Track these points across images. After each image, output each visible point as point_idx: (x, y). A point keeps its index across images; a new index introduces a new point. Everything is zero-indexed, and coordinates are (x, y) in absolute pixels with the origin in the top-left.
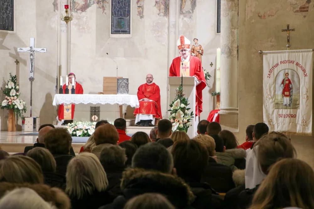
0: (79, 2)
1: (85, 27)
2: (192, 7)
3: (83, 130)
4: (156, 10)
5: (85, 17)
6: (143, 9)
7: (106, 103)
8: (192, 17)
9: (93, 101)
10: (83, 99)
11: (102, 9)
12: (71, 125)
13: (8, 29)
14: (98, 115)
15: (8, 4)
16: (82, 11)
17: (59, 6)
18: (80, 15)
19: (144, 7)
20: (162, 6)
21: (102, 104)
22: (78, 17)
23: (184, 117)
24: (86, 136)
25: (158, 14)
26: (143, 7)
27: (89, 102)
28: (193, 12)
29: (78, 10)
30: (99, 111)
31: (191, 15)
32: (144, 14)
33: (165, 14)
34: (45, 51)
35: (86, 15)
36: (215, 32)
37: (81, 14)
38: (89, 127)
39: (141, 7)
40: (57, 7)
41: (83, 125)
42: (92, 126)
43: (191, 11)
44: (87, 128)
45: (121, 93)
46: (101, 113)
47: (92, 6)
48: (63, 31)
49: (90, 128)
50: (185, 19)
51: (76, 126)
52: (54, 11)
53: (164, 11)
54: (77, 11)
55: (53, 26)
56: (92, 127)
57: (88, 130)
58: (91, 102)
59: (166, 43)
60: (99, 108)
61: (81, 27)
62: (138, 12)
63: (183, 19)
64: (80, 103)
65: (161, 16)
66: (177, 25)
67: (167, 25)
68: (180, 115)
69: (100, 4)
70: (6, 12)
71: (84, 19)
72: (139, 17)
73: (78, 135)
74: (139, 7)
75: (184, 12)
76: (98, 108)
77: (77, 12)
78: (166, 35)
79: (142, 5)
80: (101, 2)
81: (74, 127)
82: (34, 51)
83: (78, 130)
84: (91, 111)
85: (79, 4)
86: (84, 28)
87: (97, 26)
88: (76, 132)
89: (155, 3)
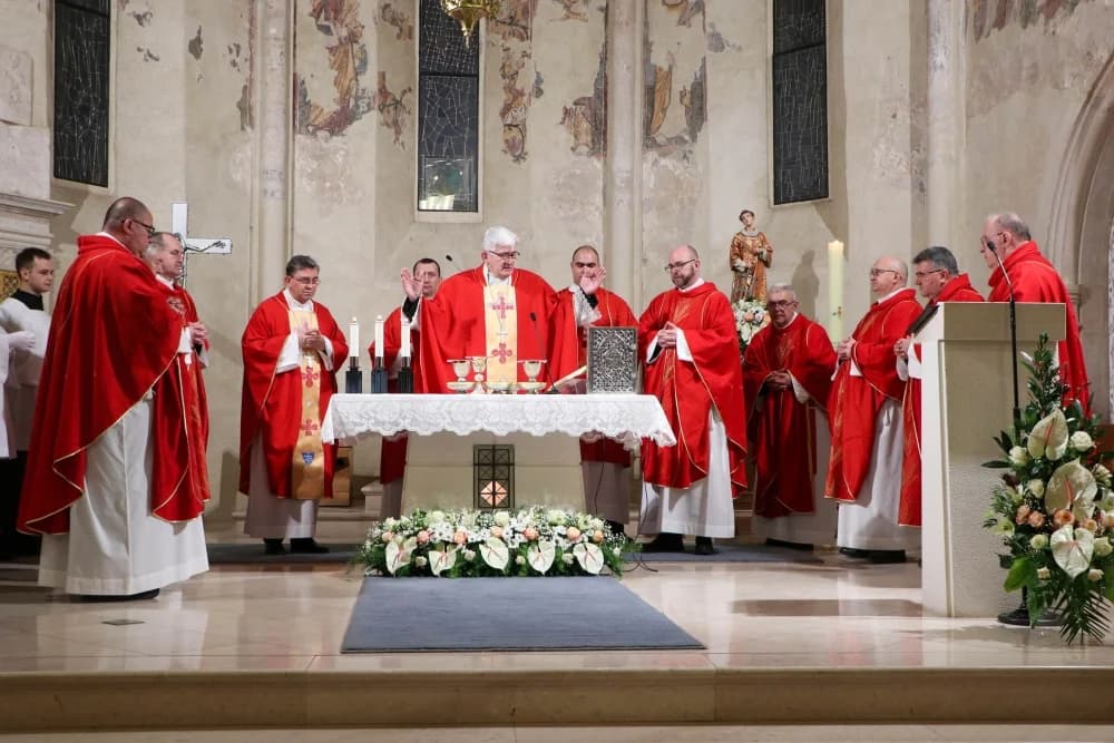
0: (322, 104)
1: (342, 185)
2: (689, 124)
3: (459, 547)
4: (564, 136)
5: (342, 153)
6: (523, 132)
7: (552, 429)
8: (690, 156)
9: (495, 424)
10: (449, 413)
11: (393, 130)
12: (398, 523)
13: (88, 181)
14: (508, 479)
15: (91, 96)
16: (332, 133)
17: (257, 113)
18: (324, 145)
19: (528, 127)
20: (585, 125)
21: (534, 433)
22: (318, 153)
23: (1098, 497)
24: (474, 576)
25: (573, 149)
26: (524, 125)
27: (477, 428)
28: (694, 138)
29: (318, 128)
30: (510, 465)
31: (687, 147)
32: (528, 147)
33: (593, 149)
34: (227, 249)
35: (345, 147)
36: (769, 201)
37: (327, 141)
38: (482, 533)
39: (516, 126)
40: (251, 118)
41: (451, 527)
42: (493, 528)
43: (687, 138)
44: (474, 537)
45: (606, 387)
46: (518, 470)
47: (363, 120)
48: (272, 194)
49: (487, 538)
50: (663, 162)
51: (425, 529)
52: (243, 128)
53: (589, 139)
54: (314, 134)
55: (238, 177)
56: (492, 535)
57: (481, 546)
58: (487, 428)
59: (597, 240)
60: (509, 449)
61: (328, 184)
62: (507, 141)
63: (656, 162)
64: (439, 429)
65: (580, 154)
66: (636, 183)
67: (600, 184)
68: (1072, 487)
69: (389, 112)
70: (82, 121)
71: (339, 159)
72: (510, 157)
73: (436, 572)
74: (509, 125)
75: (660, 140)
76: (508, 451)
77: (316, 136)
78: (597, 213)
79: (521, 118)
80: (391, 108)
81: (416, 534)
82: (186, 249)
83: (432, 546)
84: (477, 465)
85: (322, 110)
86: (339, 187)
87: (379, 179)
88: (427, 557)
89: (561, 115)
